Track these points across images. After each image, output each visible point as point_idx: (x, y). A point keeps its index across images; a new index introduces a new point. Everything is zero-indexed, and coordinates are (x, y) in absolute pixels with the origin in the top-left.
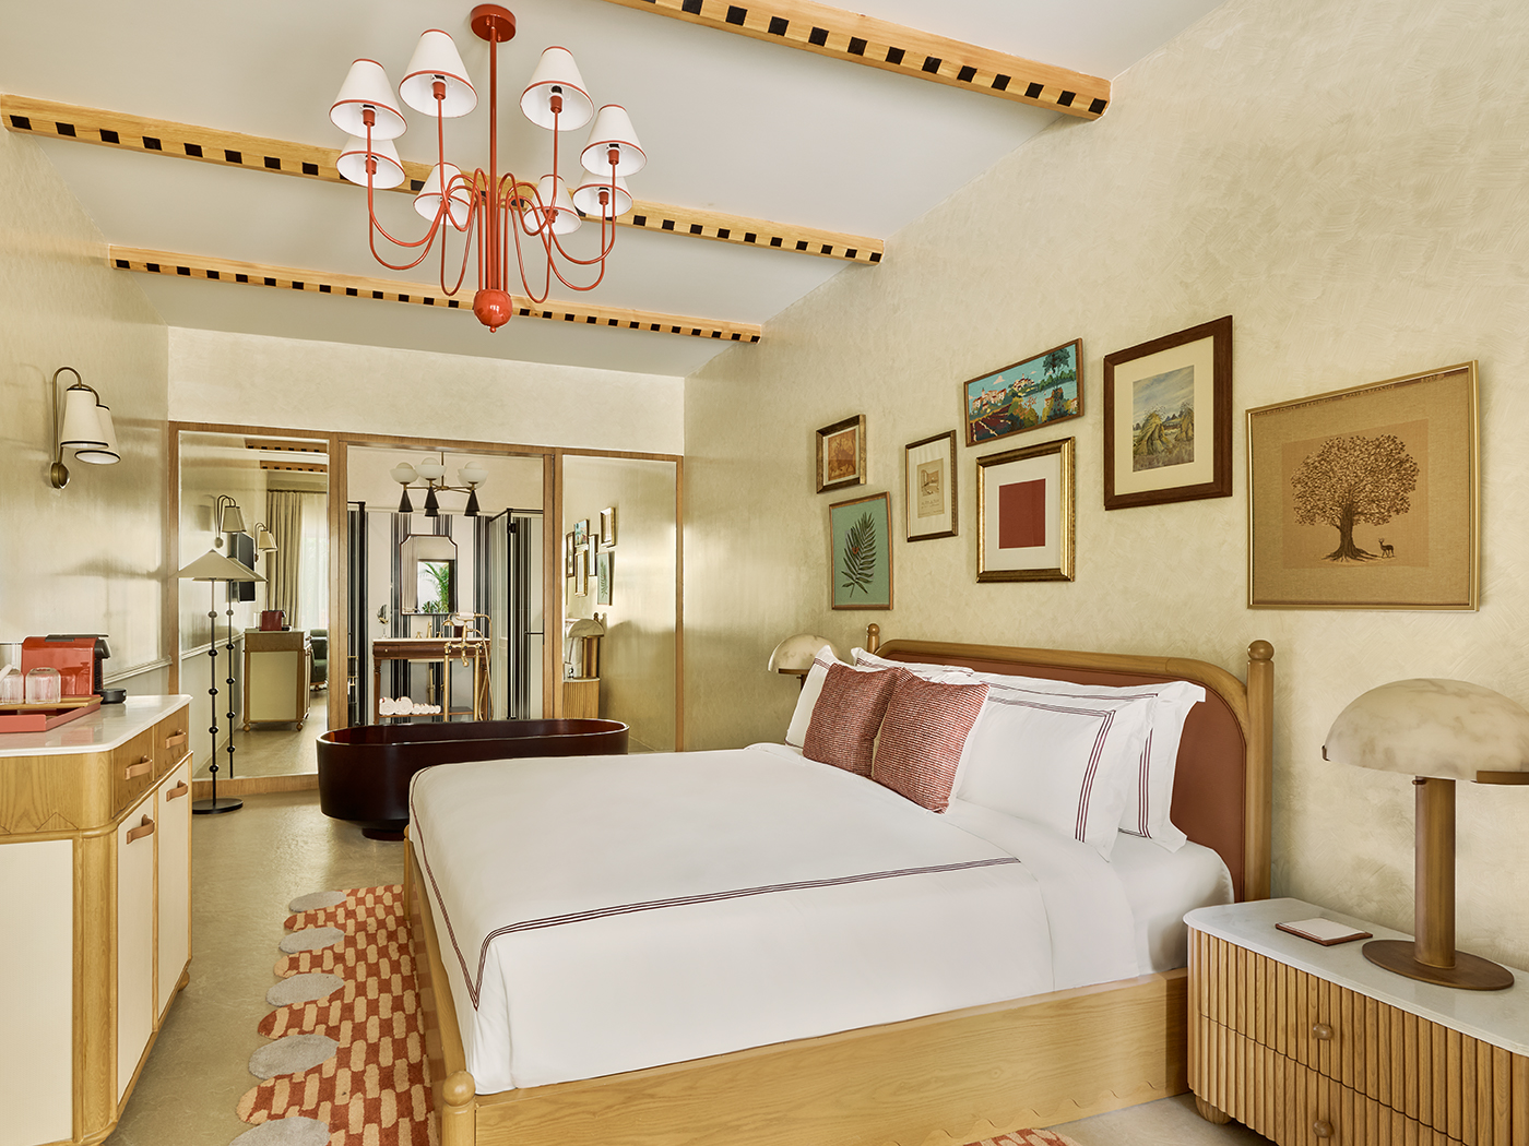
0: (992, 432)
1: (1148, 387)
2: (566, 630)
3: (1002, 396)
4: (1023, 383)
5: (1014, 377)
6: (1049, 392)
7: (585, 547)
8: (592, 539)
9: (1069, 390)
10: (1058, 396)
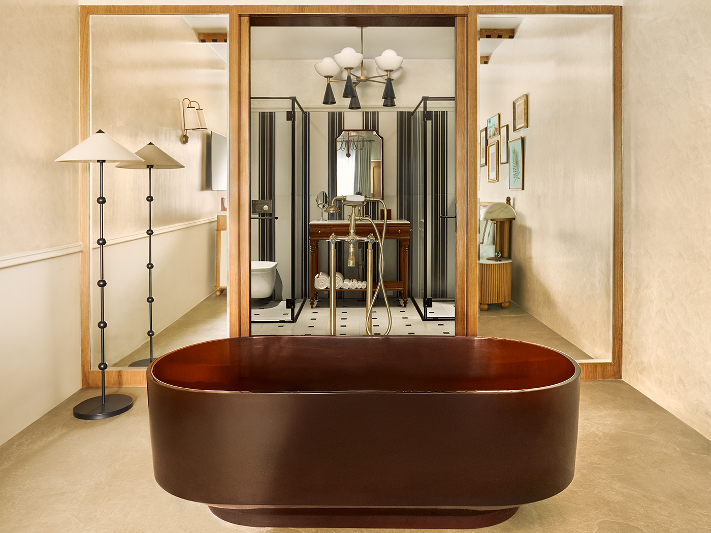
2: (482, 213)
7: (497, 138)
8: (504, 130)
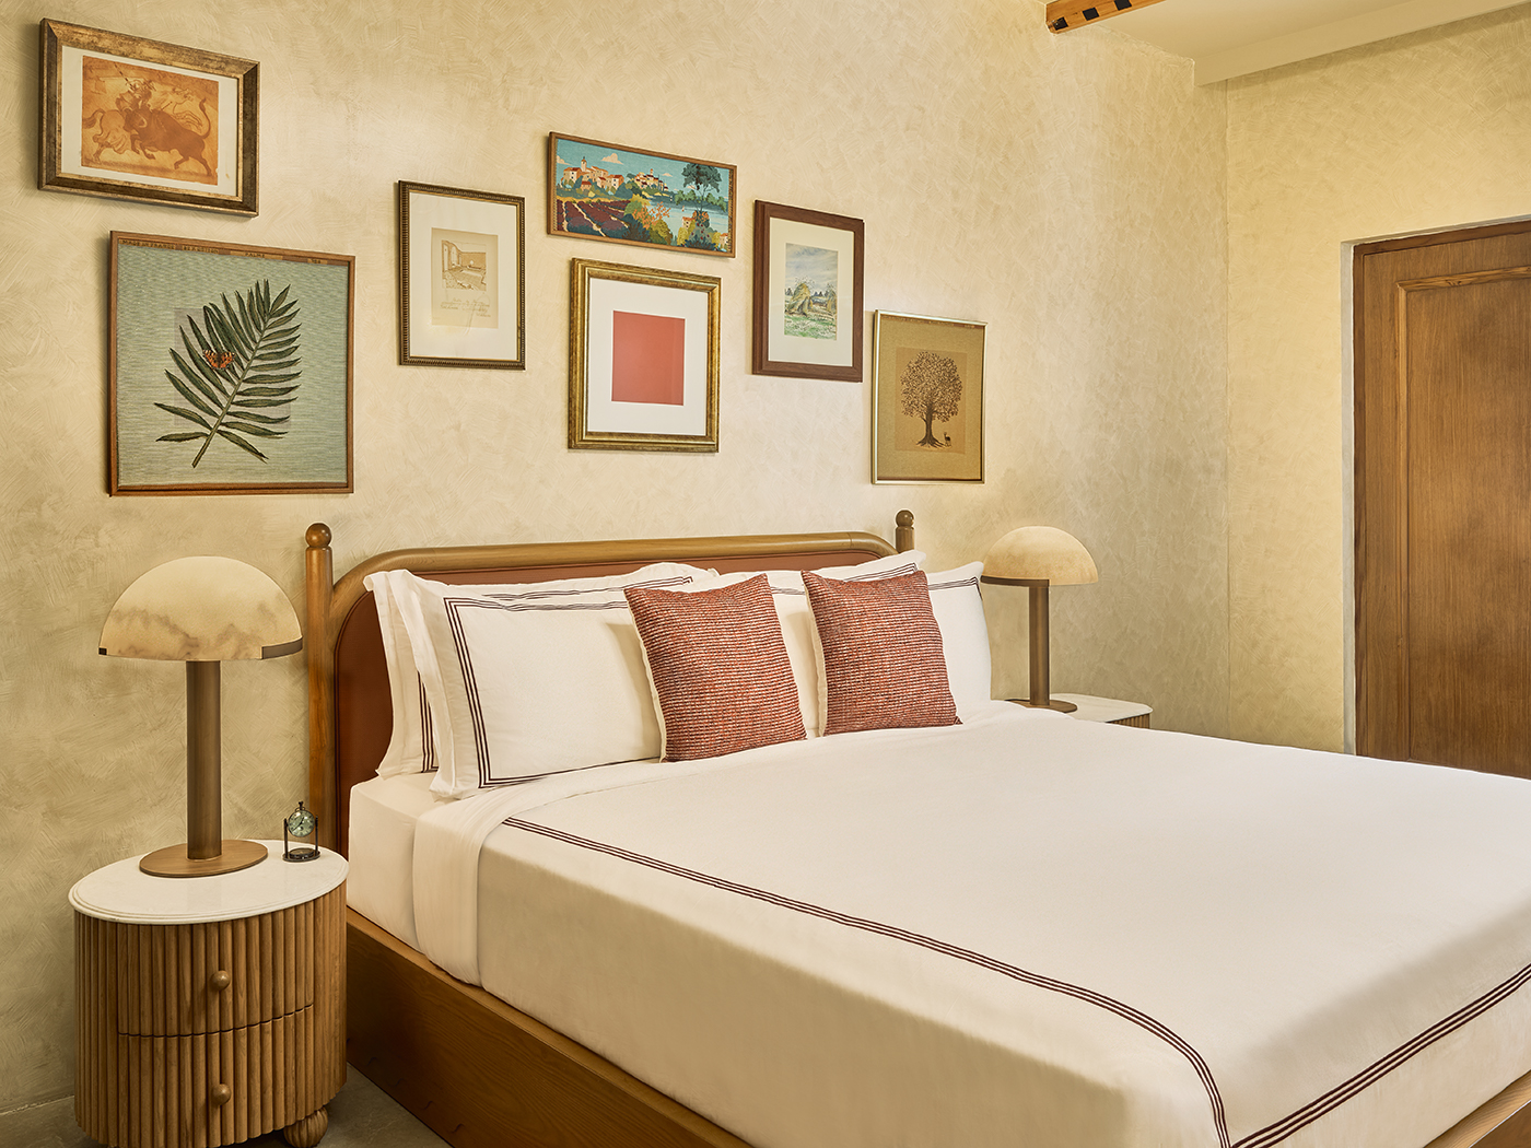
0: (595, 227)
1: (799, 254)
3: (616, 183)
4: (651, 182)
5: (640, 167)
6: (690, 212)
9: (718, 222)
10: (701, 220)
